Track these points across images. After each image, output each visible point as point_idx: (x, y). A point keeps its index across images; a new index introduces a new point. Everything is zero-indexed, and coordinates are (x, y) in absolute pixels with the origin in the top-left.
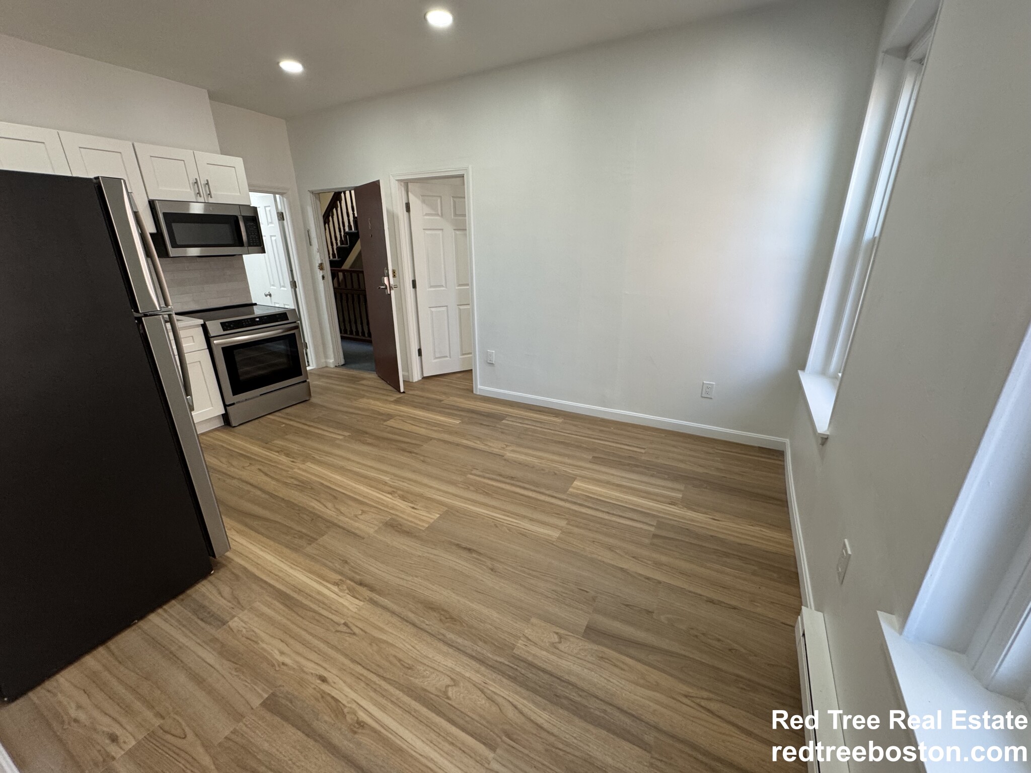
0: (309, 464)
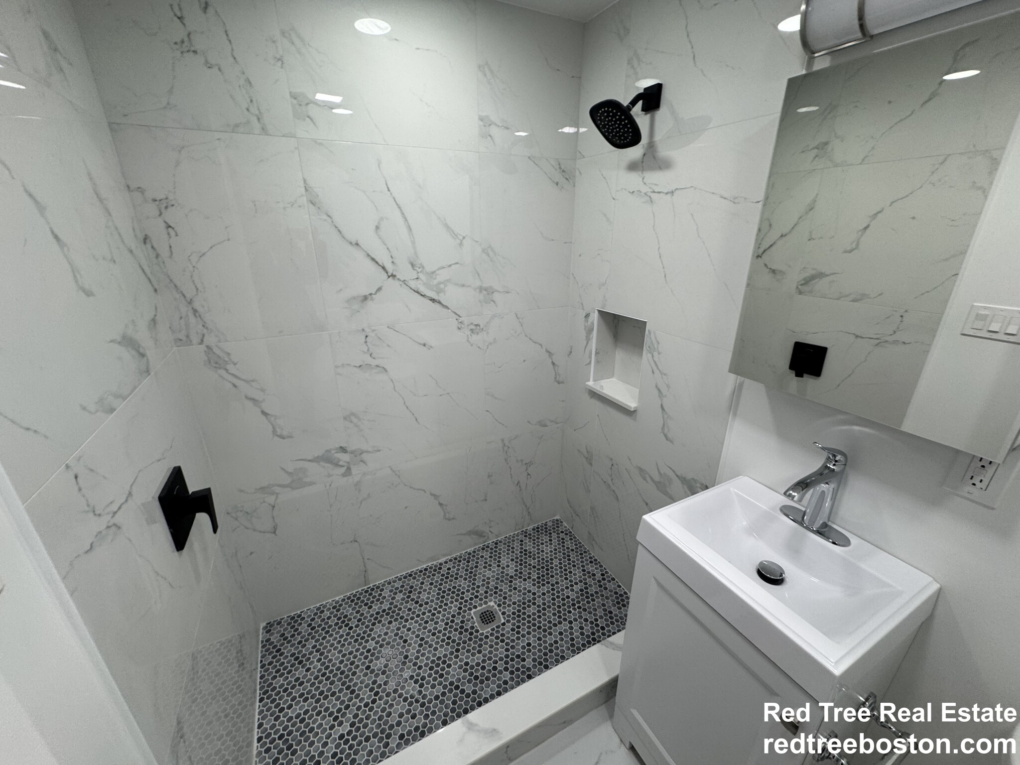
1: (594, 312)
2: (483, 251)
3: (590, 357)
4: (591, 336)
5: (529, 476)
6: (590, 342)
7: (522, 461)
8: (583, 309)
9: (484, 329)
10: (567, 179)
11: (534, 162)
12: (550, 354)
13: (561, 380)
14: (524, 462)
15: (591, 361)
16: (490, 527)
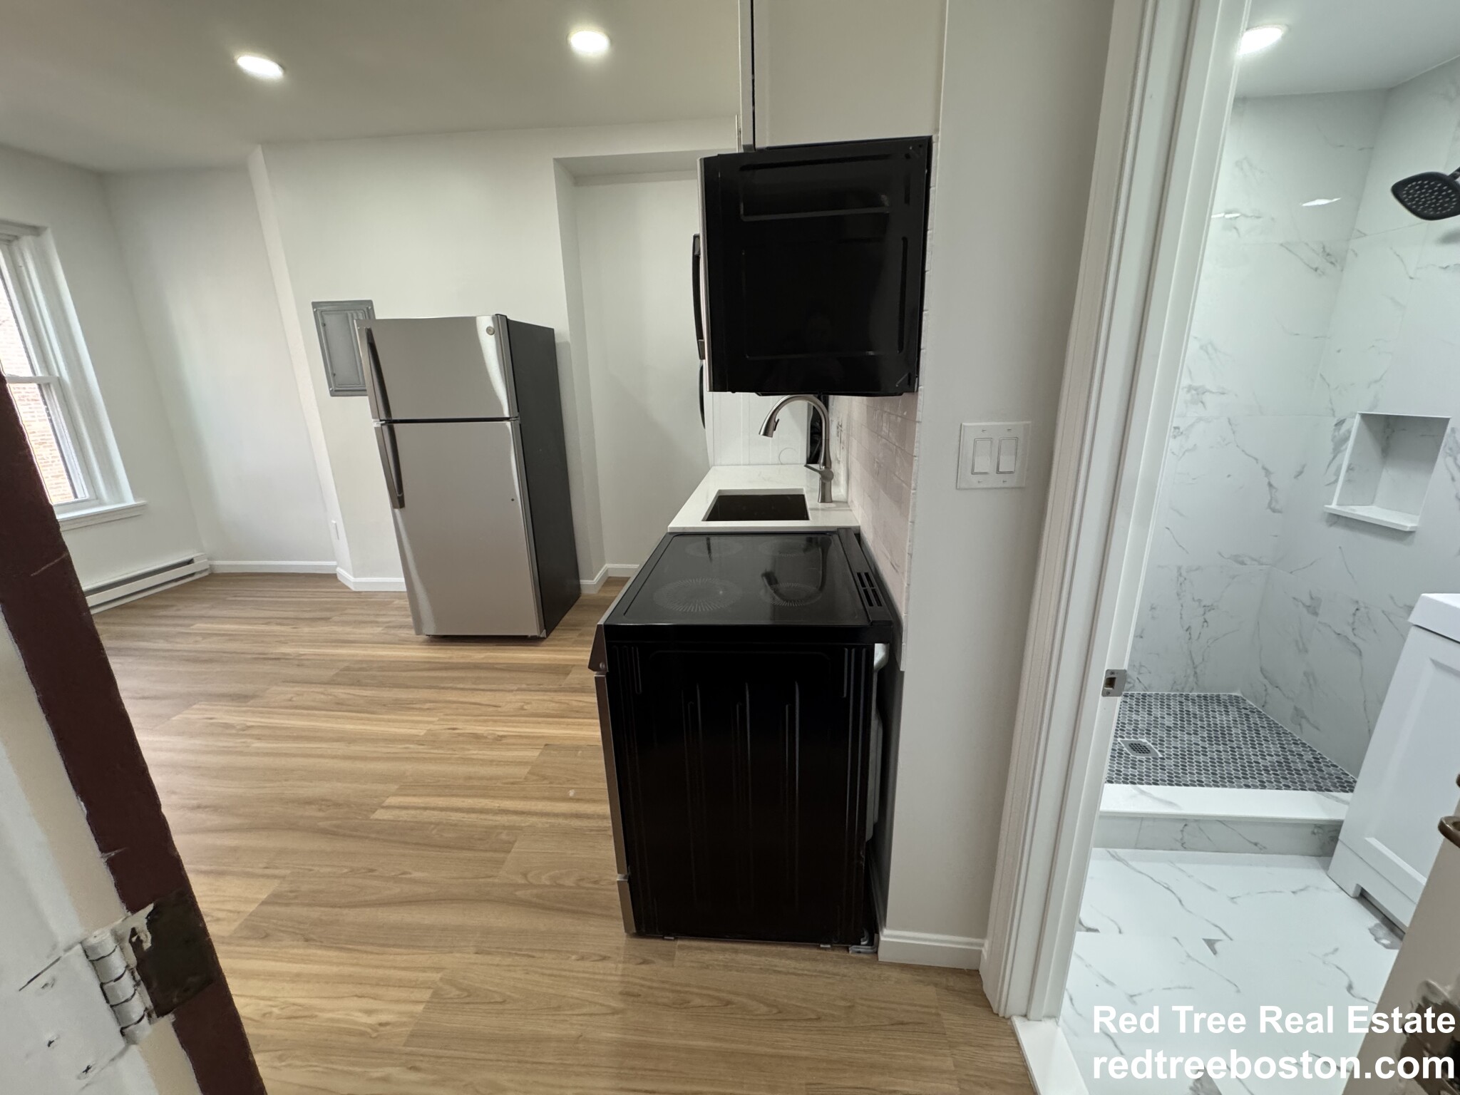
0: (422, 733)
1: (1354, 417)
2: (1201, 347)
3: (1337, 473)
4: (1344, 447)
5: (1205, 624)
6: (1339, 456)
7: (1200, 601)
8: (1334, 415)
9: (1184, 433)
10: (1332, 263)
11: (1287, 249)
12: (1267, 472)
13: (1278, 507)
14: (1203, 604)
15: (1336, 481)
16: (1140, 673)
